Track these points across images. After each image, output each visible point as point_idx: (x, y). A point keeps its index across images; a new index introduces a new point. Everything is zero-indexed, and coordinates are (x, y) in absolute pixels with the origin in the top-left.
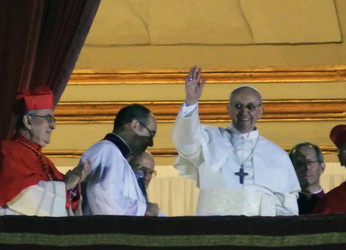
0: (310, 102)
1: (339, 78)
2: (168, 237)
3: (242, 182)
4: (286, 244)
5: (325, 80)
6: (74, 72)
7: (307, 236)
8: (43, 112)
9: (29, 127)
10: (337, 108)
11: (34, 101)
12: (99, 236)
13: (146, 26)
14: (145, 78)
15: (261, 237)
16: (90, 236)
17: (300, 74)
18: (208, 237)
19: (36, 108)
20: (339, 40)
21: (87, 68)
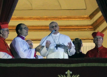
0: (77, 26)
1: (85, 19)
2: (38, 64)
3: (57, 49)
4: (71, 66)
5: (81, 20)
6: (12, 17)
7: (77, 64)
8: (6, 29)
9: (2, 33)
10: (85, 27)
11: (3, 26)
12: (19, 64)
13: (31, 4)
14: (31, 19)
15: (64, 64)
16: (16, 64)
17: (75, 18)
18: (49, 64)
19: (4, 28)
20: (86, 8)
21: (15, 16)
